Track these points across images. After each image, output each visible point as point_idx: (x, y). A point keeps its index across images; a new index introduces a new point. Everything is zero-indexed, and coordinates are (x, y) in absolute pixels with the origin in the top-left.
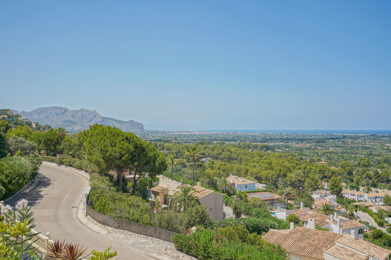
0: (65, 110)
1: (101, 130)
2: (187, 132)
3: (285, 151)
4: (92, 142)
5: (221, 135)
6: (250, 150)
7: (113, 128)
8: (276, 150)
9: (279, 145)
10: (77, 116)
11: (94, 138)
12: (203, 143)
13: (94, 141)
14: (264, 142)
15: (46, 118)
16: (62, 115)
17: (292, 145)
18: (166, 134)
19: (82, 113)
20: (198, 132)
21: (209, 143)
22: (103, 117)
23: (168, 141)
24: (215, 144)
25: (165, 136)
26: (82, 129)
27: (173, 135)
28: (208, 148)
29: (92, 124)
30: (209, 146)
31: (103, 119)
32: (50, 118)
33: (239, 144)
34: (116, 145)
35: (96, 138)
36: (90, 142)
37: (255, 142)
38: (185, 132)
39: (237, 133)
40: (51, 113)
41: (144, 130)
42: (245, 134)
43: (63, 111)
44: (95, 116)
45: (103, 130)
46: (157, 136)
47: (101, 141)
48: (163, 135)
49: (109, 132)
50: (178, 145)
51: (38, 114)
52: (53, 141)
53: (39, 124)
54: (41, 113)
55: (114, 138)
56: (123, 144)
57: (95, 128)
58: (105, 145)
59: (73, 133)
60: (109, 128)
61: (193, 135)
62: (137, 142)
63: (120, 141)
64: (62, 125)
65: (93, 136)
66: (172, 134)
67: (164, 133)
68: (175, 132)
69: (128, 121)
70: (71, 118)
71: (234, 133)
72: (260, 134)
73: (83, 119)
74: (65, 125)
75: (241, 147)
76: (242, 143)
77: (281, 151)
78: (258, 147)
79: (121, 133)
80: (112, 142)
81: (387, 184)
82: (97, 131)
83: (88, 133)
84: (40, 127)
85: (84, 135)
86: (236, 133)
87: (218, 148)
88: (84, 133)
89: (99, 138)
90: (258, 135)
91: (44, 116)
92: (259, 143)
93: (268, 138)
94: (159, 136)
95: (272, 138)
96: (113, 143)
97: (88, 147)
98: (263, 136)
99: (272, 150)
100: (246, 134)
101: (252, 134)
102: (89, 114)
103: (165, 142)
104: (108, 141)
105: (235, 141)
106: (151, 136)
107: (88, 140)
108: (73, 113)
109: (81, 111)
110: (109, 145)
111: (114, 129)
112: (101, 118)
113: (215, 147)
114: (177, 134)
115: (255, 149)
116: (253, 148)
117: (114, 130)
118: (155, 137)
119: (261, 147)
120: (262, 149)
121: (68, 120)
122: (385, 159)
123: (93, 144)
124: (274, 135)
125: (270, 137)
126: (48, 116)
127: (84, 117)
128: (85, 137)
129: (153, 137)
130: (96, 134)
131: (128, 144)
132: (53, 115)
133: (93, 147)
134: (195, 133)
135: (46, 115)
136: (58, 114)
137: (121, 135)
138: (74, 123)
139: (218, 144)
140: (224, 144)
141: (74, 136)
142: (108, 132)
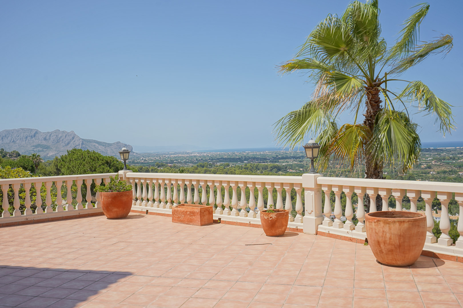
0: (36, 132)
1: (79, 155)
2: (185, 154)
3: (299, 171)
4: (70, 168)
5: (225, 155)
6: (258, 171)
7: (92, 152)
8: (288, 170)
9: (292, 165)
10: (51, 138)
11: (72, 164)
12: (204, 166)
13: (73, 166)
14: (276, 162)
15: (12, 142)
16: (32, 138)
17: (307, 165)
18: (159, 156)
19: (56, 135)
20: (198, 153)
21: (211, 166)
22: (82, 139)
23: (163, 165)
24: (217, 166)
25: (159, 159)
26: (57, 154)
27: (169, 158)
28: (210, 171)
29: (70, 149)
30: (210, 169)
31: (83, 142)
32: (17, 142)
33: (246, 165)
34: (96, 170)
35: (75, 163)
36: (68, 168)
37: (265, 162)
38: (183, 154)
39: (245, 152)
40: (18, 136)
41: (134, 152)
42: (253, 153)
43: (33, 133)
44: (73, 138)
45: (82, 155)
46: (149, 159)
47: (80, 166)
48: (157, 158)
49: (89, 157)
50: (174, 169)
51: (2, 138)
52: (28, 168)
53: (5, 151)
54: (5, 136)
55: (94, 162)
56: (104, 168)
57: (73, 152)
58: (84, 170)
59: (46, 160)
60: (88, 152)
61: (192, 157)
62: (118, 166)
63: (100, 166)
64: (33, 151)
65: (71, 162)
66: (167, 156)
67: (157, 155)
68: (171, 154)
69: (114, 143)
70: (43, 141)
71: (240, 153)
72: (270, 152)
73: (58, 142)
74: (36, 150)
75: (247, 169)
76: (250, 164)
77: (294, 171)
78: (268, 168)
79: (101, 158)
80: (92, 166)
81: (407, 203)
82: (75, 156)
83: (66, 158)
84: (6, 154)
85: (62, 161)
86: (243, 152)
87: (221, 171)
88: (62, 158)
89: (78, 163)
90: (268, 154)
91: (10, 140)
92: (269, 164)
93: (280, 156)
94: (151, 160)
95: (285, 156)
96: (93, 168)
97: (66, 172)
98: (274, 155)
99: (284, 170)
100: (255, 153)
101: (262, 153)
102: (66, 136)
103: (159, 167)
104: (88, 166)
105: (242, 162)
106: (143, 159)
107: (66, 166)
108: (45, 136)
109: (56, 132)
110: (89, 169)
111: (94, 153)
112: (81, 140)
113: (218, 169)
114: (173, 156)
115: (264, 170)
116: (262, 169)
117: (94, 155)
118: (147, 161)
119: (272, 167)
120: (272, 170)
121: (40, 145)
122: (409, 176)
123: (71, 169)
124: (287, 153)
125: (282, 156)
126: (15, 140)
127: (59, 139)
128: (63, 163)
129: (145, 160)
130: (75, 159)
131: (108, 168)
132: (21, 138)
133: (72, 173)
134: (195, 155)
135: (13, 139)
136: (26, 137)
137: (101, 160)
138: (47, 148)
139: (221, 166)
140: (228, 165)
141: (48, 163)
142: (87, 157)
